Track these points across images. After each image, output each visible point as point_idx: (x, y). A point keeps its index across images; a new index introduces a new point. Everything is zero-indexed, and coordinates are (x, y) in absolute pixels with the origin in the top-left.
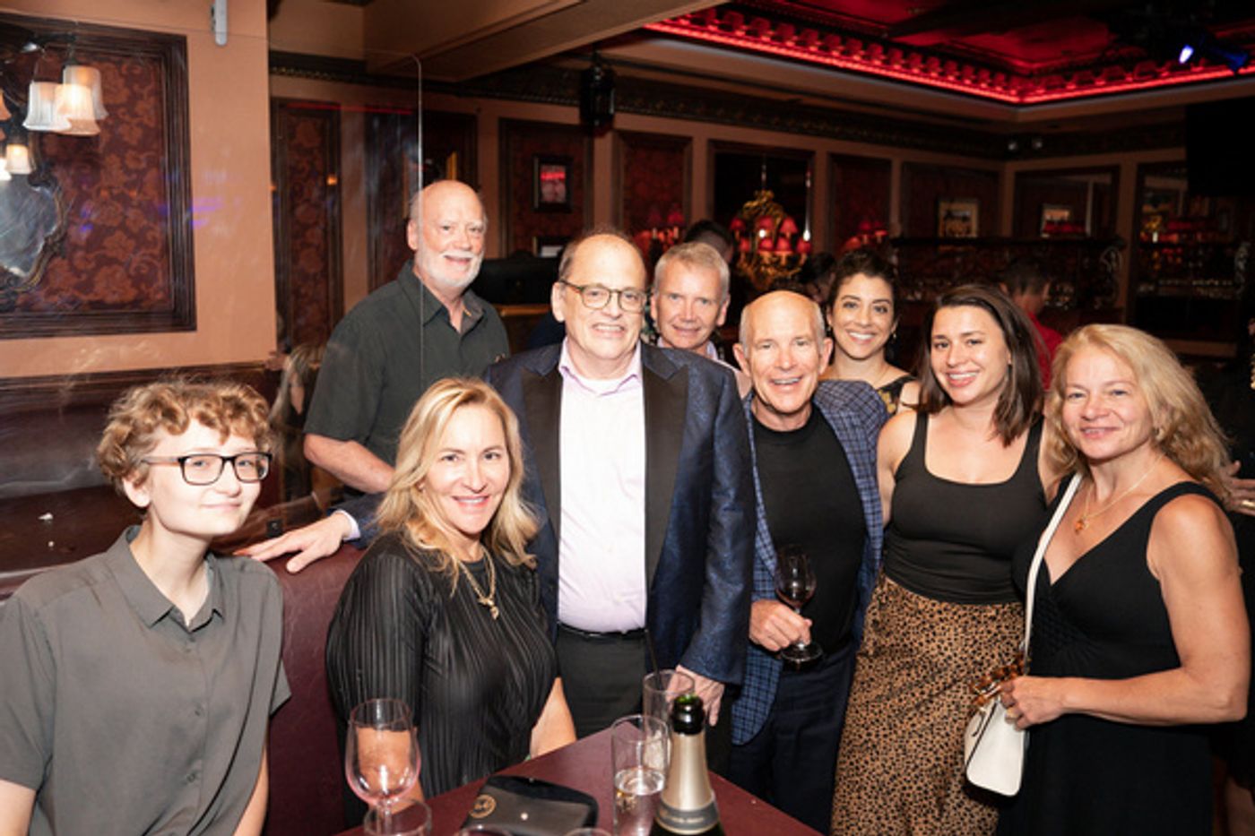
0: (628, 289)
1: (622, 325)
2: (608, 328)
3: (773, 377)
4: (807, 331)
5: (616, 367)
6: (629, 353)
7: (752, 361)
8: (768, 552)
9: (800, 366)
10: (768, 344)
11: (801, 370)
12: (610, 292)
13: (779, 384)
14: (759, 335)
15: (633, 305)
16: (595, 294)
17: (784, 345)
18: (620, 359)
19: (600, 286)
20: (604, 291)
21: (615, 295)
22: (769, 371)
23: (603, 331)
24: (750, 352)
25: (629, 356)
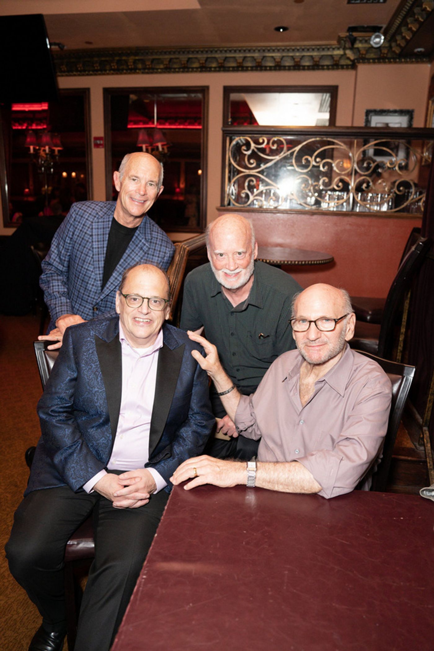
0: (155, 297)
1: (150, 318)
2: (142, 320)
3: (133, 197)
4: (156, 179)
5: (148, 342)
6: (155, 334)
7: (124, 184)
8: (100, 277)
9: (148, 196)
10: (135, 179)
11: (147, 197)
12: (143, 298)
13: (134, 201)
14: (133, 173)
15: (158, 307)
16: (135, 299)
17: (143, 182)
18: (150, 338)
19: (138, 295)
20: (139, 298)
21: (146, 300)
22: (132, 192)
23: (139, 322)
24: (124, 179)
25: (156, 336)
